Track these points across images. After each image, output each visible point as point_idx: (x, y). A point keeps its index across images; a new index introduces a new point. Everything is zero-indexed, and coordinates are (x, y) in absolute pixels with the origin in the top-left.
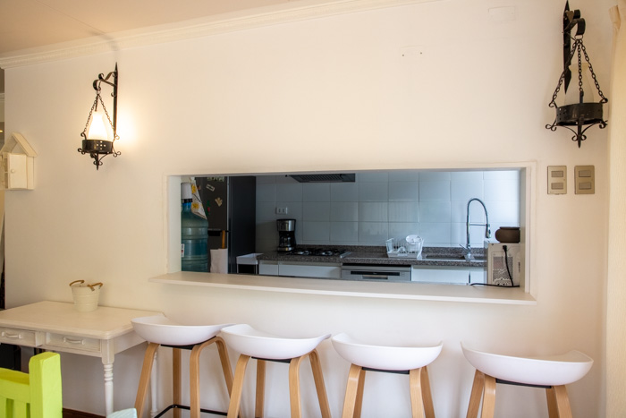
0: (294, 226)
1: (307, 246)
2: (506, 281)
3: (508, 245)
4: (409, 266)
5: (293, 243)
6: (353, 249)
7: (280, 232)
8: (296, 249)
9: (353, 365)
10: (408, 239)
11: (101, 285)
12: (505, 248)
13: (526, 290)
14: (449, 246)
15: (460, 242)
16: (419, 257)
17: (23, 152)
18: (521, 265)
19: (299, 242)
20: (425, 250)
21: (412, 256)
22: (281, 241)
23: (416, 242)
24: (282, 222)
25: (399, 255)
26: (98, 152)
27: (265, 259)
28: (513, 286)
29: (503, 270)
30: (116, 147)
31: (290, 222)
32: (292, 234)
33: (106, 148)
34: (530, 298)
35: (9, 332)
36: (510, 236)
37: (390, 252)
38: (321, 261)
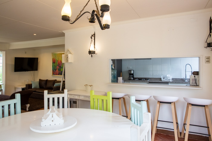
0: (133, 72)
1: (137, 78)
2: (195, 84)
3: (196, 76)
4: (168, 83)
5: (133, 77)
6: (151, 79)
7: (129, 74)
8: (134, 79)
9: (158, 101)
10: (167, 76)
11: (92, 85)
12: (195, 76)
13: (200, 86)
14: (180, 78)
15: (183, 77)
16: (171, 81)
17: (71, 53)
18: (199, 80)
19: (135, 77)
20: (173, 79)
21: (169, 80)
22: (130, 76)
23: (170, 77)
24: (130, 71)
25: (165, 80)
26: (92, 54)
27: (126, 81)
28: (197, 86)
29: (194, 82)
30: (96, 52)
31: (132, 71)
32: (133, 74)
33: (94, 52)
34: (201, 87)
35: (73, 96)
36: (196, 73)
37: (162, 79)
38: (142, 82)
